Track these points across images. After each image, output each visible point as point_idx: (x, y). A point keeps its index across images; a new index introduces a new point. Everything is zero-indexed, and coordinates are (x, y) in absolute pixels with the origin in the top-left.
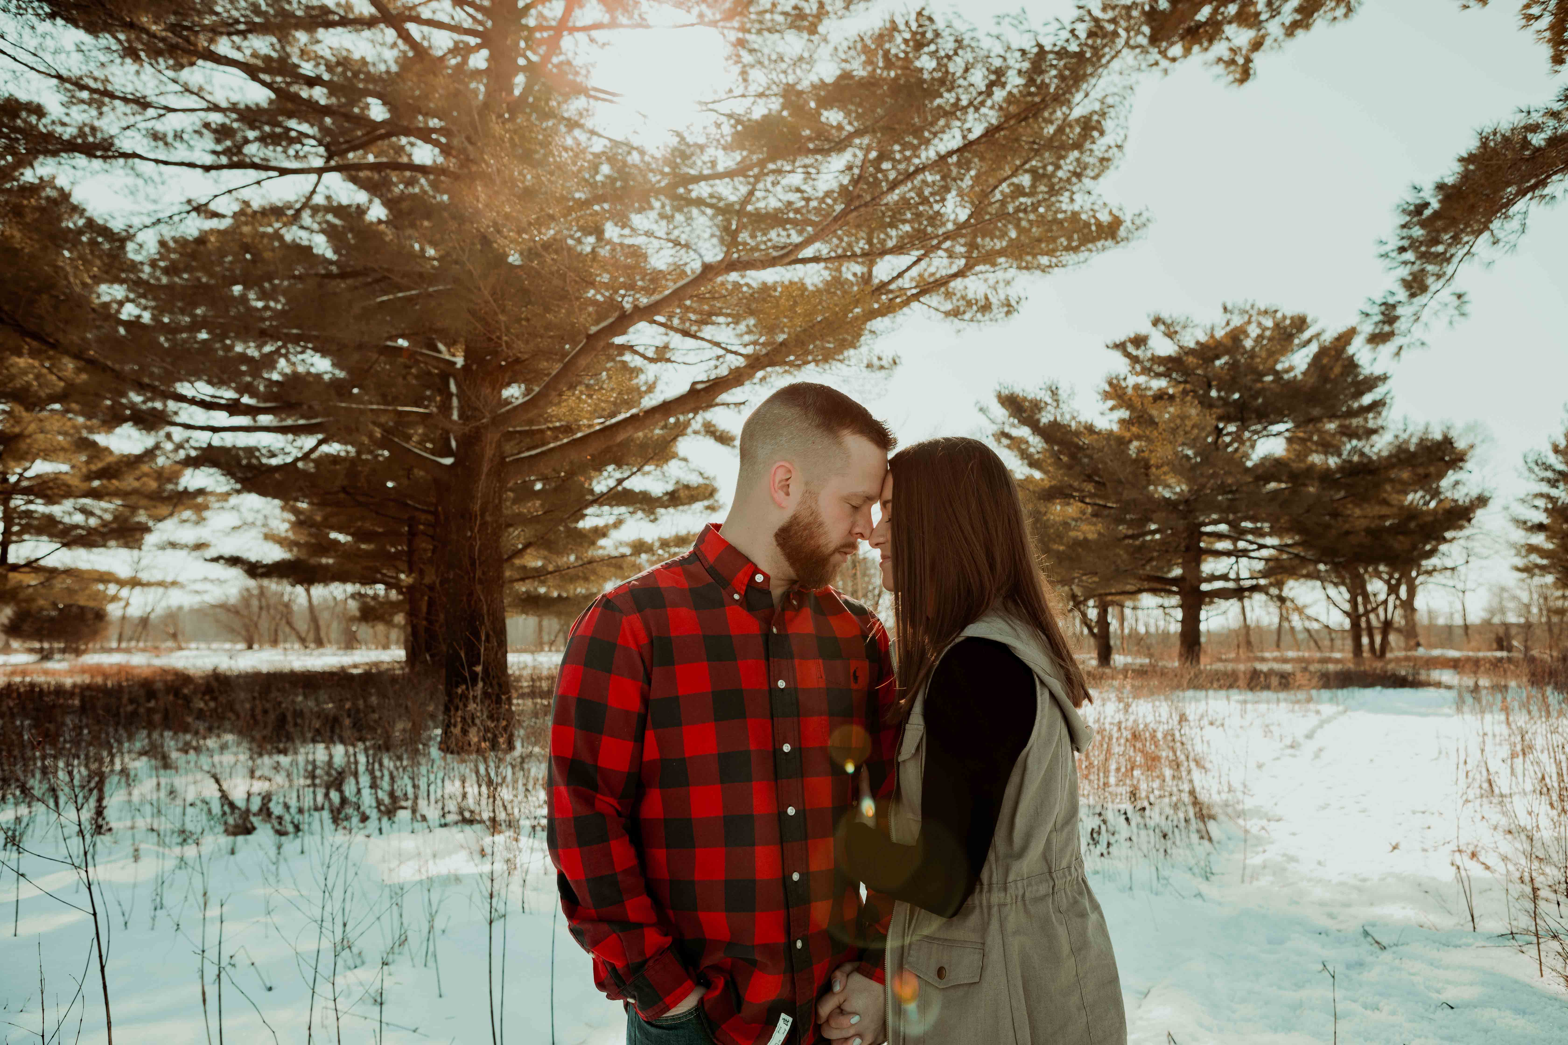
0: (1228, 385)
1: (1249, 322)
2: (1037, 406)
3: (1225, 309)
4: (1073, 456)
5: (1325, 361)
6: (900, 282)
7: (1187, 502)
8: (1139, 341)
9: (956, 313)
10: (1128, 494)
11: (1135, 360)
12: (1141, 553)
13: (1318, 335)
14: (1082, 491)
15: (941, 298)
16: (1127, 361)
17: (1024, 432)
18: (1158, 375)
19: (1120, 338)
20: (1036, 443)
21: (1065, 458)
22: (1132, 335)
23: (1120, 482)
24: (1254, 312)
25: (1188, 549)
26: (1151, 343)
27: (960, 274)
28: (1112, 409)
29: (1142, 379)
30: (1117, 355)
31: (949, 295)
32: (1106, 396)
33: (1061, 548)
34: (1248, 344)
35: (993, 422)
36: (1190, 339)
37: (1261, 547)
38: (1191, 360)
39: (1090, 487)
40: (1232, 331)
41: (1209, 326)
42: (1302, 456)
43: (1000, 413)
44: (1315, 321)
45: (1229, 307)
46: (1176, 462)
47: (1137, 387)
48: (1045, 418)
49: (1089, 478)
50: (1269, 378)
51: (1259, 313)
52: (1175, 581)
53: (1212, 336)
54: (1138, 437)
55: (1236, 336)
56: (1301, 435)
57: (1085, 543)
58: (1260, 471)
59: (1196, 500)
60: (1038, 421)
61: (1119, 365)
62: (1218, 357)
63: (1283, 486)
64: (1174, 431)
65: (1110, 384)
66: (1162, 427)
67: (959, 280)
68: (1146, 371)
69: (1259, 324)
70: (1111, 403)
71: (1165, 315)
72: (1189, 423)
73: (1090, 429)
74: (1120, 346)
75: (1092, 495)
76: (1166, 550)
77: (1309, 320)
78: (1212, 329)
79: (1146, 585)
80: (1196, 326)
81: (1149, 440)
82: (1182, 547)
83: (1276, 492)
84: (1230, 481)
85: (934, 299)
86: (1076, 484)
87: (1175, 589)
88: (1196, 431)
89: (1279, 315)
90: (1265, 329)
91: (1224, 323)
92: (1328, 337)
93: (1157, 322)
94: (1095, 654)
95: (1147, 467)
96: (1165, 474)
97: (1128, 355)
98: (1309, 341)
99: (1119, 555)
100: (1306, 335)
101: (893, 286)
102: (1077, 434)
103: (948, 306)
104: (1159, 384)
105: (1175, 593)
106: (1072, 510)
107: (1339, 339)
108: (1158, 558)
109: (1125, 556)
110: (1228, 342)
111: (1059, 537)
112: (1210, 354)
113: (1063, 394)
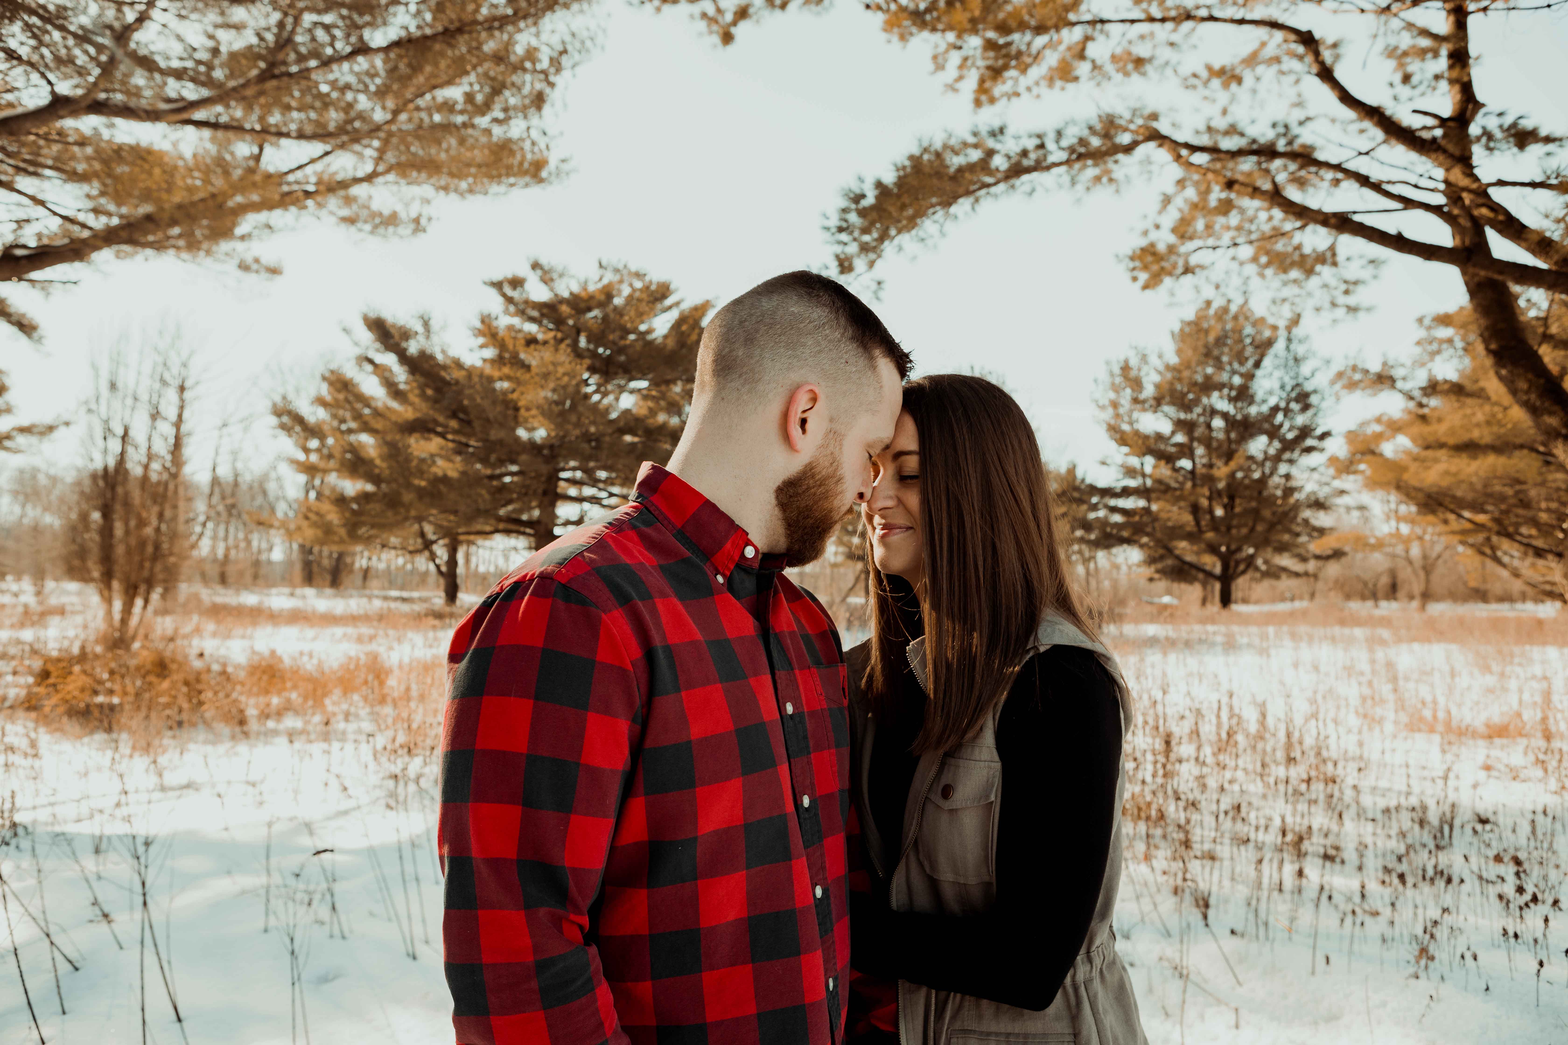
0: (596, 338)
1: (621, 281)
2: (406, 335)
3: (601, 266)
4: (438, 390)
5: (684, 328)
6: (299, 175)
7: (551, 447)
8: (517, 283)
9: (350, 221)
10: (495, 434)
11: (510, 300)
12: (501, 493)
13: (677, 304)
14: (445, 426)
15: (340, 202)
16: (501, 299)
17: (389, 360)
18: (532, 319)
19: (498, 277)
20: (400, 374)
21: (429, 392)
22: (510, 276)
23: (488, 421)
24: (625, 272)
25: (545, 493)
26: (527, 286)
27: (369, 178)
28: (482, 347)
29: (516, 321)
30: (493, 293)
31: (349, 201)
32: (480, 333)
33: (423, 483)
34: (618, 301)
35: (356, 344)
36: (565, 288)
37: (611, 495)
38: (565, 309)
39: (454, 424)
40: (604, 287)
41: (582, 279)
42: (653, 413)
43: (366, 337)
44: (676, 290)
45: (604, 263)
46: (546, 407)
47: (510, 328)
48: (413, 348)
49: (454, 415)
50: (632, 337)
51: (630, 273)
52: (530, 524)
53: (585, 289)
54: (508, 378)
55: (608, 294)
56: (654, 393)
57: (445, 479)
58: (622, 424)
59: (560, 446)
60: (405, 350)
61: (494, 304)
62: (589, 309)
63: (636, 439)
64: (546, 376)
65: (483, 322)
66: (534, 370)
67: (365, 185)
68: (521, 313)
69: (631, 285)
70: (481, 340)
71: (543, 261)
72: (561, 370)
73: (458, 364)
74: (498, 285)
75: (455, 432)
76: (524, 493)
77: (672, 287)
78: (586, 282)
79: (501, 526)
80: (573, 277)
81: (518, 382)
82: (540, 491)
83: (633, 444)
84: (593, 429)
85: (333, 202)
86: (441, 419)
87: (528, 530)
88: (566, 379)
89: (647, 279)
90: (634, 290)
91: (597, 278)
92: (686, 306)
93: (536, 266)
94: (443, 594)
95: (517, 409)
96: (534, 417)
97: (504, 295)
98: (670, 308)
99: (481, 495)
100: (668, 302)
101: (291, 178)
102: (445, 367)
103: (345, 212)
104: (531, 328)
105: (529, 535)
106: (434, 444)
107: (696, 309)
108: (518, 499)
109: (487, 496)
110: (602, 297)
111: (421, 473)
112: (583, 305)
113: (434, 324)
